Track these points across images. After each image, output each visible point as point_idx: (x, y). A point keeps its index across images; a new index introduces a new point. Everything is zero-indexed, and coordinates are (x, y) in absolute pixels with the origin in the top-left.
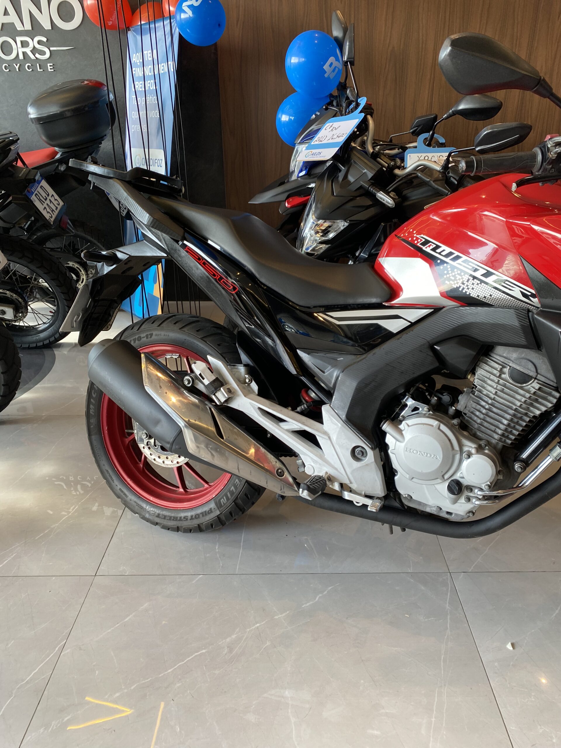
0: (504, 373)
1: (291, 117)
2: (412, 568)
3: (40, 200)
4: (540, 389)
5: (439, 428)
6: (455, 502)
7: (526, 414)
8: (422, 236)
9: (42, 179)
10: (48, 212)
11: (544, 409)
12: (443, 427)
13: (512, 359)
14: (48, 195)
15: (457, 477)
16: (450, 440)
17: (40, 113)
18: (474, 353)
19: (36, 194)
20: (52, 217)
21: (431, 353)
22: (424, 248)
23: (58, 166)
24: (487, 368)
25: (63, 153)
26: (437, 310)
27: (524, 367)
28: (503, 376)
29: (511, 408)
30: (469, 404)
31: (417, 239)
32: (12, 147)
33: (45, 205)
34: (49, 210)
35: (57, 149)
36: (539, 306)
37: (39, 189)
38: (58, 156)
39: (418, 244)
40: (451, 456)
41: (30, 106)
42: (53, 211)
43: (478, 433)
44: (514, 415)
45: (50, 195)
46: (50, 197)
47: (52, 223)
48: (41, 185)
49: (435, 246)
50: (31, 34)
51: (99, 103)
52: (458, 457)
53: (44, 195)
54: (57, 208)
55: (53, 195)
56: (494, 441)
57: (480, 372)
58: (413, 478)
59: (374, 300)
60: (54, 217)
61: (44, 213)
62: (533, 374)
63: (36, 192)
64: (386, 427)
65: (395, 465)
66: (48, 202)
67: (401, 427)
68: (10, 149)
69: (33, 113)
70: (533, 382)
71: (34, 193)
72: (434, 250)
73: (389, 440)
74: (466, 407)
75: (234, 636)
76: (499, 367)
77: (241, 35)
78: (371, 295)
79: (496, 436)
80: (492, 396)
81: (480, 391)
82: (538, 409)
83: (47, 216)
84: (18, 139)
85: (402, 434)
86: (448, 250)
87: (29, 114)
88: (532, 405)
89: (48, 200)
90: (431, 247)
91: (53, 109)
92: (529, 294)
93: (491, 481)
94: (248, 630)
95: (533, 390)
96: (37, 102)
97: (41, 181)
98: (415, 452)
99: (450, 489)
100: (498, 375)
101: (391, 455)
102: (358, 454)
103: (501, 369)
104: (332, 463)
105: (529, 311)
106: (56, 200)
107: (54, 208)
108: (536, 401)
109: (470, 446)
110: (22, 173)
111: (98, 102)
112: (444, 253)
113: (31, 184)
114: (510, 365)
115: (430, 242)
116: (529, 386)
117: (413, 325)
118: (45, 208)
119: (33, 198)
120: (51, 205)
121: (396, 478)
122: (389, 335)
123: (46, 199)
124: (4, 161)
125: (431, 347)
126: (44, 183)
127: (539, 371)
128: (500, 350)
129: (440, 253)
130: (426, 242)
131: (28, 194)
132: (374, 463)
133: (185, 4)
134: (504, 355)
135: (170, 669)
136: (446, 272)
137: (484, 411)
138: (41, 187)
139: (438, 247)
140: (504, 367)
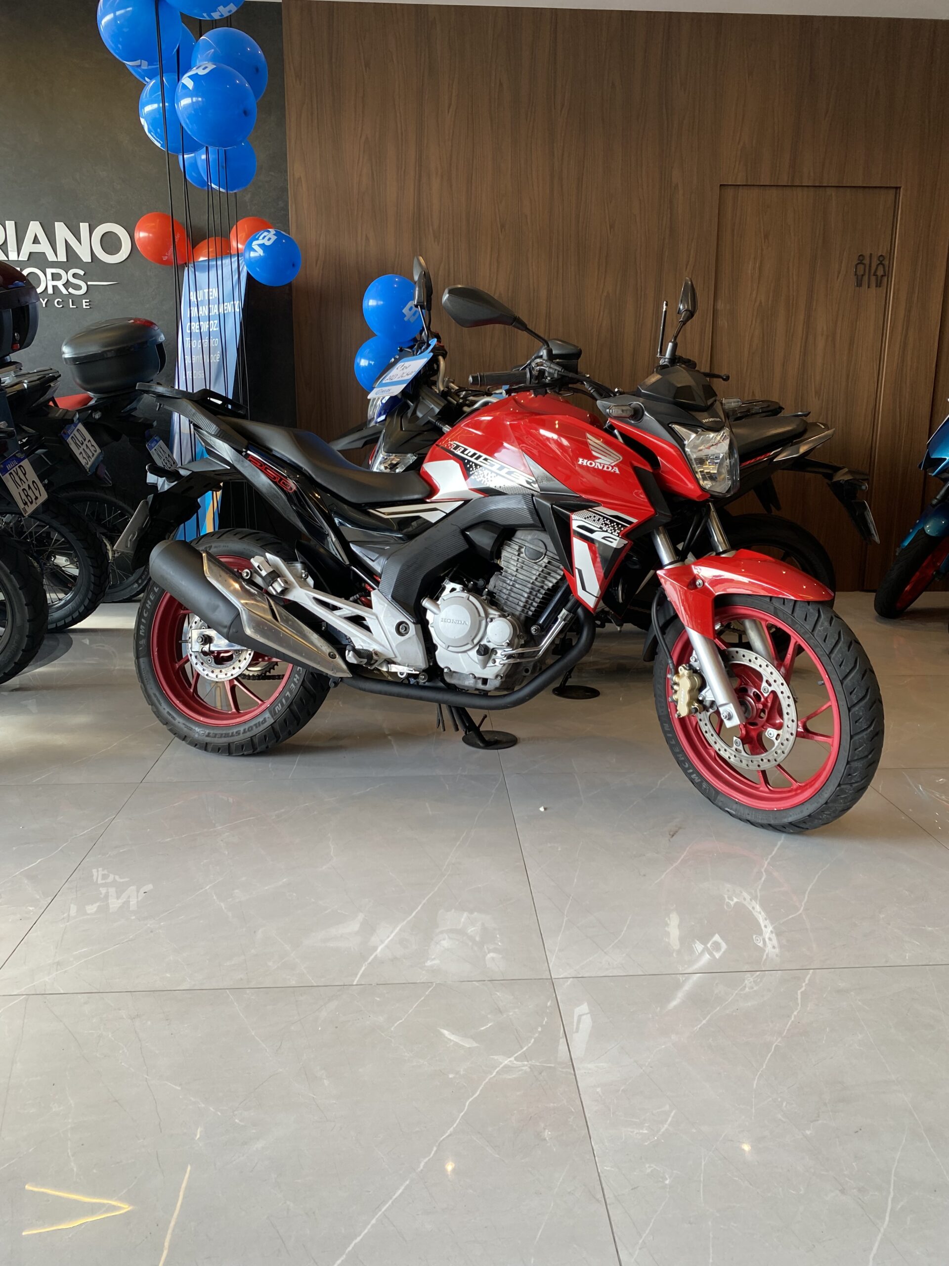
0: (522, 553)
1: (371, 362)
3: (76, 444)
4: (549, 563)
5: (468, 599)
6: (485, 666)
7: (542, 587)
8: (455, 442)
9: (79, 422)
10: (84, 458)
11: (555, 581)
12: (472, 598)
13: (528, 540)
14: (85, 440)
15: (484, 642)
16: (477, 608)
17: (77, 352)
18: (496, 536)
19: (72, 437)
20: (88, 464)
21: (462, 537)
22: (456, 452)
23: (91, 413)
24: (509, 549)
25: (99, 399)
26: (466, 502)
27: (536, 546)
28: (521, 555)
29: (529, 582)
30: (497, 584)
31: (451, 445)
32: (52, 384)
33: (81, 450)
34: (85, 456)
35: (91, 394)
36: (539, 491)
37: (75, 432)
38: (92, 402)
39: (452, 449)
40: (478, 622)
41: (66, 345)
42: (89, 457)
43: (505, 608)
44: (532, 589)
45: (87, 440)
46: (86, 442)
47: (88, 470)
48: (77, 428)
49: (463, 449)
50: (66, 266)
51: (148, 344)
52: (484, 622)
53: (80, 439)
54: (93, 455)
55: (89, 441)
56: (517, 613)
57: (504, 554)
58: (449, 646)
59: (416, 497)
60: (90, 463)
61: (80, 458)
62: (543, 550)
63: (72, 435)
64: (426, 603)
65: (436, 640)
66: (84, 446)
67: (439, 602)
68: (50, 386)
69: (67, 352)
70: (544, 558)
71: (69, 436)
72: (463, 452)
73: (429, 616)
74: (495, 587)
76: (517, 548)
77: (320, 275)
78: (414, 494)
79: (519, 609)
80: (515, 573)
81: (506, 572)
82: (550, 582)
83: (83, 462)
84: (60, 376)
85: (439, 608)
86: (473, 451)
87: (64, 353)
88: (545, 578)
89: (84, 445)
90: (461, 450)
91: (93, 349)
92: (531, 481)
93: (510, 639)
95: (544, 565)
96: (71, 343)
97: (78, 424)
98: (449, 621)
99: (478, 652)
100: (517, 553)
101: (432, 630)
102: (402, 629)
103: (519, 550)
104: (379, 640)
105: (533, 495)
106: (92, 446)
107: (91, 455)
108: (549, 574)
109: (493, 613)
110: (59, 413)
111: (146, 342)
112: (470, 454)
113: (67, 426)
114: (526, 545)
115: (460, 446)
116: (541, 562)
117: (448, 515)
118: (81, 453)
119: (69, 440)
120: (88, 451)
121: (437, 653)
122: (428, 525)
123: (82, 444)
124: (42, 399)
125: (463, 532)
126: (80, 426)
127: (548, 548)
128: (520, 534)
129: (467, 455)
130: (457, 447)
131: (64, 435)
132: (415, 636)
133: (255, 243)
134: (522, 538)
136: (471, 469)
137: (509, 588)
138: (78, 430)
139: (465, 450)
140: (520, 547)
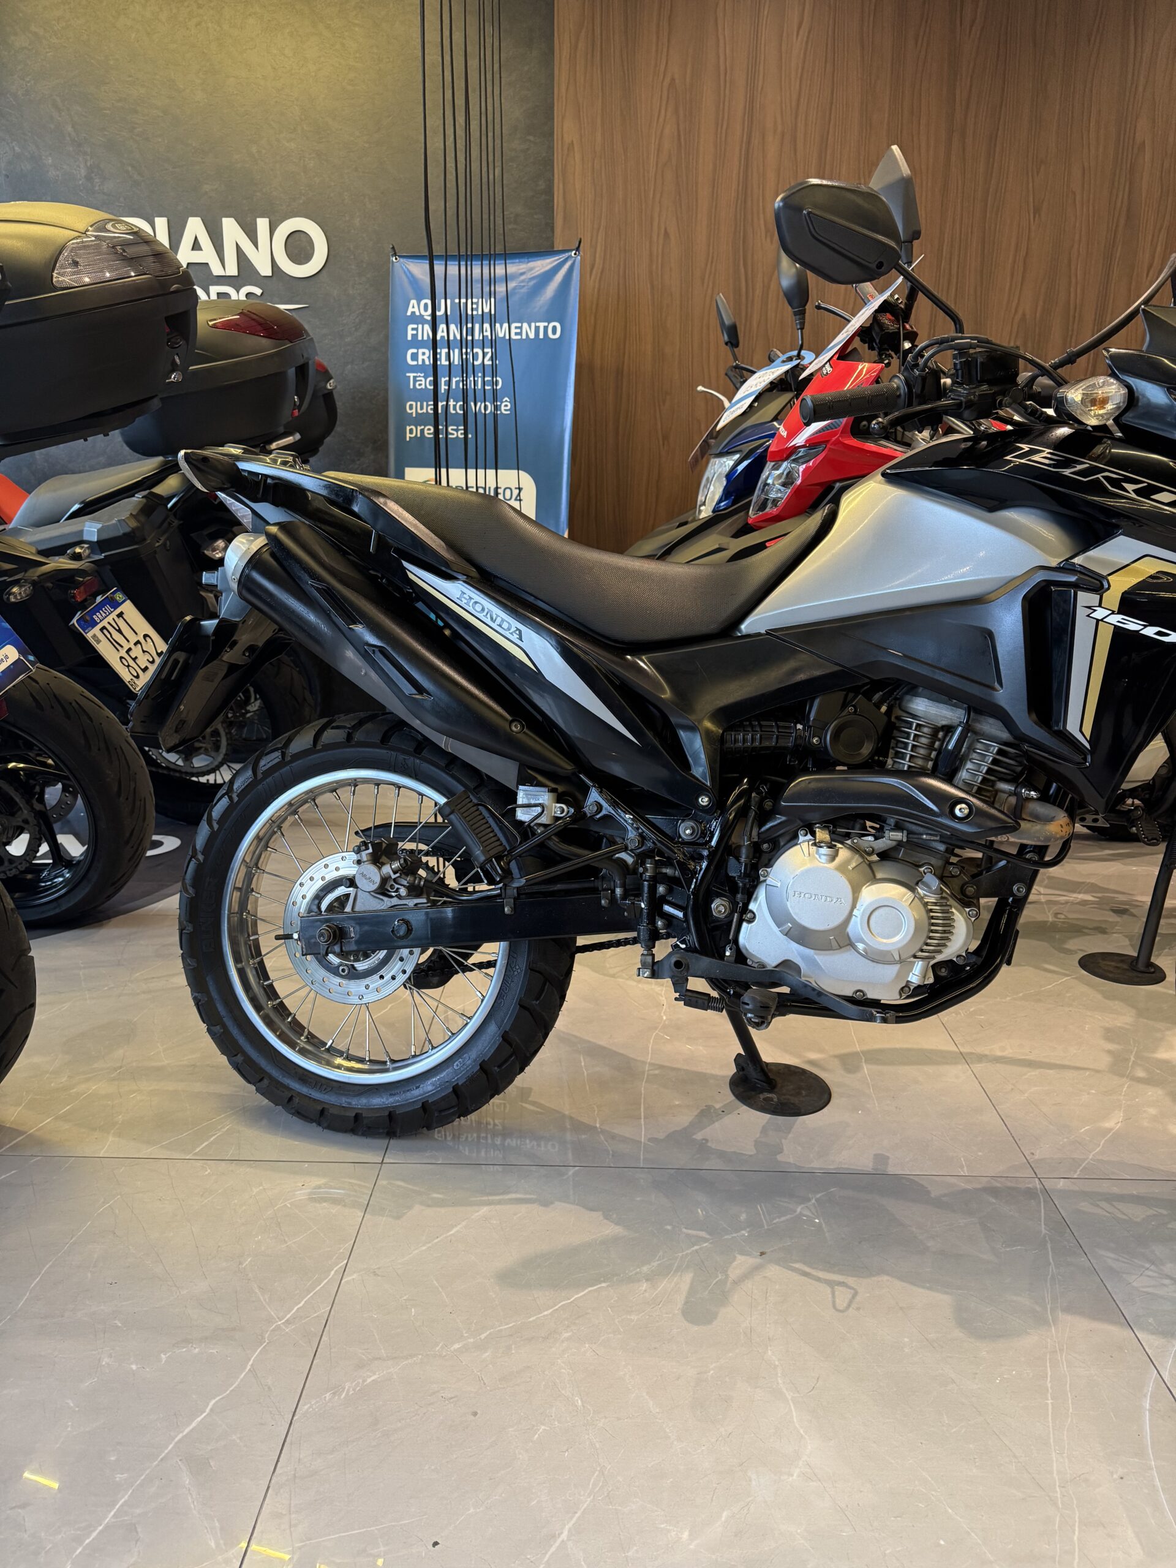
2: (965, 1168)
75: (655, 1264)
77: (596, 290)
94: (680, 1254)
135: (547, 1310)
